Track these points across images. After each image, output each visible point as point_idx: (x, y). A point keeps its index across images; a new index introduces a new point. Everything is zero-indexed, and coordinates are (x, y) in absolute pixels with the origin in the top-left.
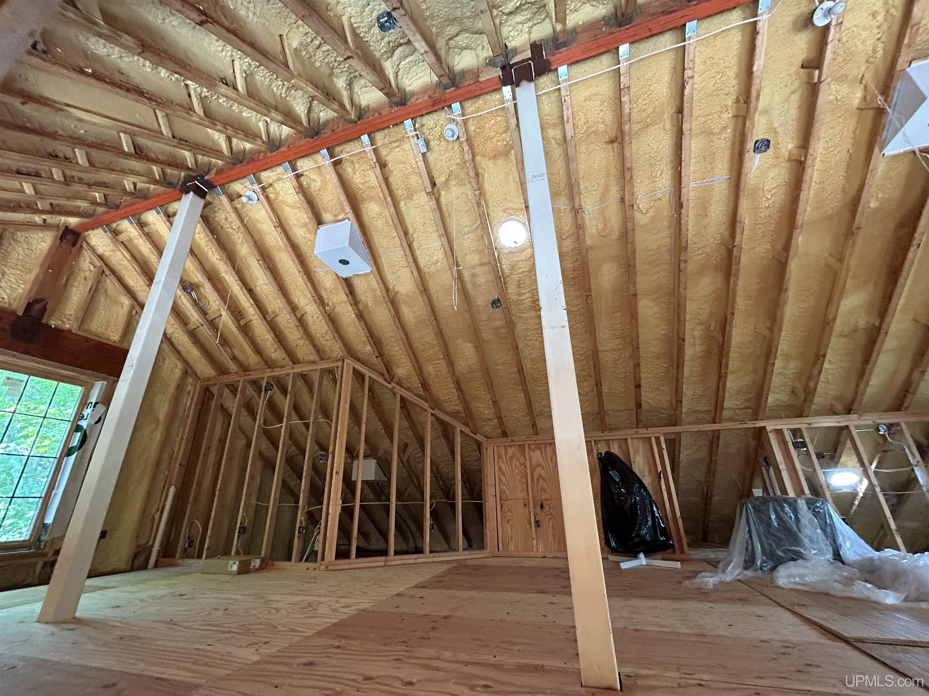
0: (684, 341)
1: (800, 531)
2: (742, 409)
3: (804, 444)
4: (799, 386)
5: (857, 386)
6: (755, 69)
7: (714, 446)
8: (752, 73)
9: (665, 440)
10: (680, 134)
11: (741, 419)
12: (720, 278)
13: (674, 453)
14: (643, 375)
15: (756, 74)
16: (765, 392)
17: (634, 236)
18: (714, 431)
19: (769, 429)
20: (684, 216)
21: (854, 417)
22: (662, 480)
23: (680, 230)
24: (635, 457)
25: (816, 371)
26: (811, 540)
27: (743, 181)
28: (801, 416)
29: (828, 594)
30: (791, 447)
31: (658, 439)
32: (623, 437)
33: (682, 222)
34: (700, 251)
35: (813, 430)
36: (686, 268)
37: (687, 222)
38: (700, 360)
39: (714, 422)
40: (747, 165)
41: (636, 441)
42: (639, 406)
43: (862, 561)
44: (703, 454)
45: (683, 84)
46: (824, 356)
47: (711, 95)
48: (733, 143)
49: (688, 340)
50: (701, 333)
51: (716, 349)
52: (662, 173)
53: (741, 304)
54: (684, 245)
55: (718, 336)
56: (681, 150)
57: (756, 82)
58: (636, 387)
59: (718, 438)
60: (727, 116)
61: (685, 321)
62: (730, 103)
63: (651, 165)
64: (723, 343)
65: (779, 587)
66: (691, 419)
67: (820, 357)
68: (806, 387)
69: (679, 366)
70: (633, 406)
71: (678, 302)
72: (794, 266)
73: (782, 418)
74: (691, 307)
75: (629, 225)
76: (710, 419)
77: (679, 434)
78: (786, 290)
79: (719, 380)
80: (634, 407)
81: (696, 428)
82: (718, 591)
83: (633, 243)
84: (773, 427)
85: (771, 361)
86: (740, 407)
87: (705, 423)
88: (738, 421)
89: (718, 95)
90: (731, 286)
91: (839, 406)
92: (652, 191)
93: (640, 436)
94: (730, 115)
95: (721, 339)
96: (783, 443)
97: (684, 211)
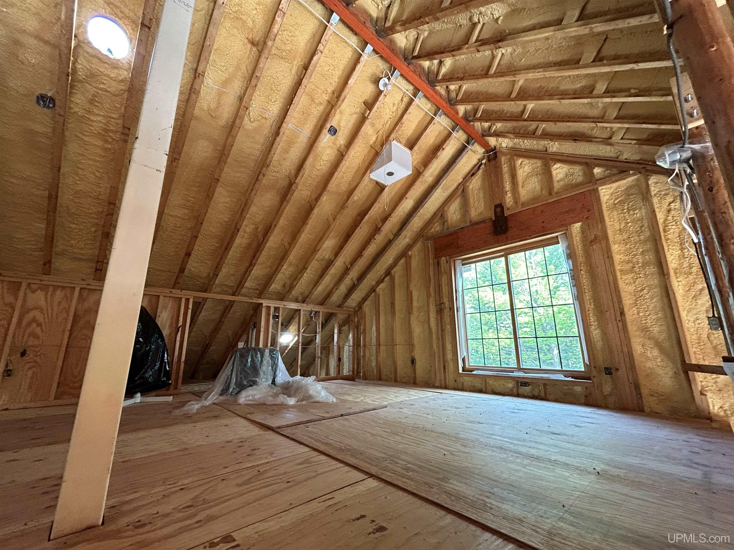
0: (238, 231)
1: (260, 368)
2: (254, 289)
3: (278, 317)
4: (288, 282)
5: (312, 289)
6: (350, 82)
7: (227, 311)
8: (347, 83)
9: (193, 302)
10: (298, 83)
11: (250, 295)
12: (278, 199)
13: (196, 313)
14: (196, 247)
15: (348, 86)
16: (271, 282)
17: (237, 133)
18: (230, 301)
19: (264, 305)
20: (276, 143)
21: (305, 305)
22: (180, 333)
23: (270, 151)
24: (161, 312)
25: (300, 276)
26: (264, 373)
27: (316, 145)
28: (282, 300)
29: (265, 404)
30: (271, 318)
31: (187, 300)
32: (157, 294)
33: (274, 146)
34: (274, 174)
35: (284, 309)
36: (262, 180)
37: (277, 148)
38: (241, 249)
39: (233, 295)
40: (322, 136)
41: (167, 299)
42: (182, 270)
43: (284, 383)
44: (216, 316)
45: (315, 52)
46: (307, 268)
47: (323, 75)
48: (321, 116)
49: (241, 233)
50: (251, 231)
51: (254, 246)
52: (276, 101)
53: (282, 222)
54: (268, 163)
55: (260, 237)
56: (295, 96)
57: (346, 90)
58: (186, 254)
59: (232, 306)
60: (326, 97)
61: (245, 217)
62: (329, 91)
63: (272, 89)
64: (262, 243)
65: (240, 404)
66: (218, 289)
67: (305, 268)
68: (292, 284)
69: (227, 248)
70: (177, 269)
71: (247, 202)
72: (316, 211)
73: (273, 299)
74: (253, 209)
75: (238, 121)
76: (231, 292)
77: (205, 299)
78: (307, 224)
79: (249, 266)
80: (177, 272)
81: (219, 297)
82: (199, 413)
83: (234, 138)
84: (266, 305)
85: (282, 264)
86: (253, 288)
87: (227, 294)
88: (248, 297)
89: (326, 79)
90: (282, 207)
91: (300, 298)
92: (263, 109)
93: (172, 295)
94: (327, 98)
95: (262, 239)
96: (268, 314)
97: (278, 139)
